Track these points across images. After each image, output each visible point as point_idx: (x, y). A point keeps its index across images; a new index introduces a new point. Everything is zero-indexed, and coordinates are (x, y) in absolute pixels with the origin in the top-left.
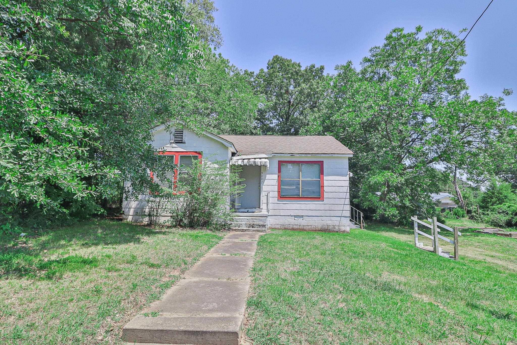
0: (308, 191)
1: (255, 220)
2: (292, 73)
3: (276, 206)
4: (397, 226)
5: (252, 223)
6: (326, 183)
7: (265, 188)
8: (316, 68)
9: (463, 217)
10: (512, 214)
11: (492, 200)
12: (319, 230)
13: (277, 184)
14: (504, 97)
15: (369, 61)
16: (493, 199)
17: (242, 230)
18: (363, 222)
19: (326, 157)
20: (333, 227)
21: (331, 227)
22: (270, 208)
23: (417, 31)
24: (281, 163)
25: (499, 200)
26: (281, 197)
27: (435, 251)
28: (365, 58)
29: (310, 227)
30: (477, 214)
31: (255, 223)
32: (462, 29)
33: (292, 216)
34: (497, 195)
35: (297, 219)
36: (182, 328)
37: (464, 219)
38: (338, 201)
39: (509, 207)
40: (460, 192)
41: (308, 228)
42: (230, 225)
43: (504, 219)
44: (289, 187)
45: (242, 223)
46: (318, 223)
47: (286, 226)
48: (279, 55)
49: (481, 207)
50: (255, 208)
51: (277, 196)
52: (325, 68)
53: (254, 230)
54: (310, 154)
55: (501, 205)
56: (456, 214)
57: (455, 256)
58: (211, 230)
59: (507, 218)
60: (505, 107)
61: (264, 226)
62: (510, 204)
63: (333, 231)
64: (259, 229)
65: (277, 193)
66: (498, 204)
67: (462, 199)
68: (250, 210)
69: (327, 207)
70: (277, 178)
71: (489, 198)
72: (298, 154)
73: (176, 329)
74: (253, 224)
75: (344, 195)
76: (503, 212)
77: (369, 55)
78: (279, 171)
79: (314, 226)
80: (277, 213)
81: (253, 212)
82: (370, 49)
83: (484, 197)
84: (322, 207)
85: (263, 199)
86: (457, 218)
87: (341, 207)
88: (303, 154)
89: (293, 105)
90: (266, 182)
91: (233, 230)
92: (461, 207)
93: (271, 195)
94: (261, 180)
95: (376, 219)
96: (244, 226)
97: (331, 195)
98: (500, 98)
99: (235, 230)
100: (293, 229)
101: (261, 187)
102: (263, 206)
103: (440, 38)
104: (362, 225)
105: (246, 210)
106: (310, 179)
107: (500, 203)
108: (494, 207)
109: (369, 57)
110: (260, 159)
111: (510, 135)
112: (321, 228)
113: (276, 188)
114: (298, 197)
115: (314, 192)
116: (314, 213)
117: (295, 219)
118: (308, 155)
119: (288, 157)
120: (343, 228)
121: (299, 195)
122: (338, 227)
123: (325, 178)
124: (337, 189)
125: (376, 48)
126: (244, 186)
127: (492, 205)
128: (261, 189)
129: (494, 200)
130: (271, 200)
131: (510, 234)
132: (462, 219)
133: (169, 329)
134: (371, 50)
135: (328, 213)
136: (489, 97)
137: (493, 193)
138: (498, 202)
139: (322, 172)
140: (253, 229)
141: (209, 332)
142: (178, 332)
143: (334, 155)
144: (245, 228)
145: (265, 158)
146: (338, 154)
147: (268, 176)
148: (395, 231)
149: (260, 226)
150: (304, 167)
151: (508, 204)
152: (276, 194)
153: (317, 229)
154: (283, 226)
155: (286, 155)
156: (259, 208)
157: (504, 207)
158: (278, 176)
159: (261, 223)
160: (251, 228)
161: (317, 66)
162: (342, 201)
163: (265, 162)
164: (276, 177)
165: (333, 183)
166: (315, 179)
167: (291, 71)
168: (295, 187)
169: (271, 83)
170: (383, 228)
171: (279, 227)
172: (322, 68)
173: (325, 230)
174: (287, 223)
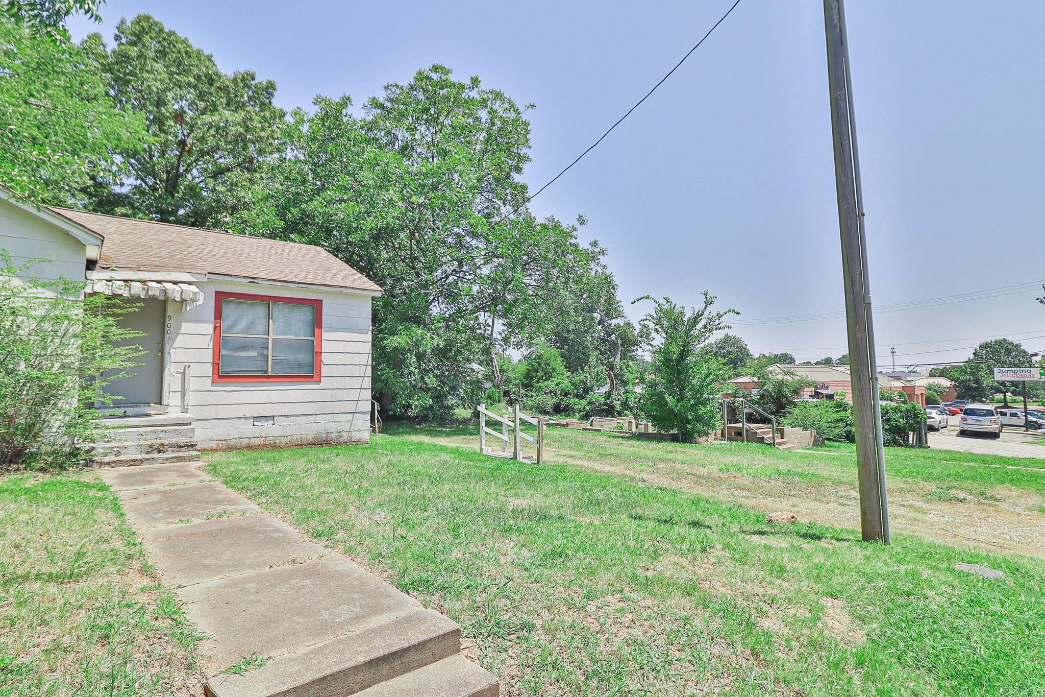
0: (288, 362)
1: (161, 435)
2: (198, 78)
3: (208, 398)
4: (419, 423)
5: (159, 442)
6: (325, 347)
7: (175, 354)
8: (256, 81)
9: (499, 402)
10: (561, 394)
11: (538, 374)
12: (309, 444)
13: (211, 346)
14: (578, 226)
15: (382, 107)
16: (539, 372)
17: (134, 463)
18: (379, 421)
19: (329, 293)
20: (337, 434)
21: (333, 435)
22: (190, 404)
23: (473, 83)
24: (221, 298)
25: (545, 374)
26: (220, 377)
27: (515, 457)
28: (374, 98)
29: (288, 439)
30: (519, 396)
31: (166, 442)
32: (528, 104)
33: (246, 418)
34: (544, 366)
35: (259, 424)
36: (361, 659)
37: (501, 404)
38: (348, 383)
39: (557, 384)
40: (496, 363)
41: (284, 440)
42: (87, 452)
43: (550, 401)
44: (242, 354)
45: (126, 444)
46: (307, 429)
47: (233, 442)
48: (156, 18)
49: (525, 386)
50: (148, 404)
51: (210, 374)
52: (278, 86)
53: (167, 459)
54: (295, 283)
55: (549, 382)
56: (490, 398)
57: (538, 461)
58: (43, 470)
59: (555, 400)
60: (578, 241)
61: (192, 446)
62: (559, 381)
63: (339, 443)
64: (181, 454)
65: (210, 367)
66: (544, 381)
67: (499, 374)
68: (130, 411)
69: (327, 395)
70: (211, 332)
71: (534, 372)
72: (268, 280)
73: (351, 664)
74: (162, 444)
75: (360, 371)
76: (551, 392)
77: (382, 97)
78: (218, 315)
79: (299, 437)
80: (209, 412)
81: (148, 415)
82: (385, 84)
83: (528, 370)
84: (317, 396)
85: (171, 381)
86: (492, 404)
87: (354, 395)
88: (280, 281)
89: (190, 152)
90: (179, 341)
91: (101, 464)
92: (497, 386)
93: (194, 370)
94: (167, 336)
95: (395, 413)
96: (134, 451)
97: (336, 371)
98: (573, 226)
99: (109, 464)
100: (249, 447)
101: (166, 352)
102: (171, 398)
103: (497, 105)
104: (377, 425)
105: (119, 411)
106: (293, 337)
107: (547, 380)
108: (540, 384)
109: (381, 100)
110: (175, 283)
111: (577, 281)
112: (313, 439)
113: (209, 356)
114: (263, 377)
115: (299, 365)
116: (300, 409)
117: (256, 424)
118: (291, 285)
119: (242, 284)
120: (356, 436)
121: (266, 372)
122: (347, 433)
123: (325, 335)
124: (348, 359)
125: (397, 86)
126: (137, 350)
127: (538, 382)
128: (167, 357)
129: (541, 374)
130: (192, 384)
131: (567, 424)
132: (498, 405)
133: (335, 669)
134: (386, 88)
135: (329, 407)
136: (556, 220)
137: (539, 364)
138: (544, 378)
139: (317, 322)
140: (162, 455)
141: (414, 646)
142: (356, 669)
143: (345, 290)
144: (139, 457)
145: (190, 283)
146: (353, 288)
147: (186, 327)
148: (422, 432)
149: (181, 447)
150: (279, 311)
151: (556, 381)
152: (208, 369)
153: (304, 442)
154: (223, 442)
155: (239, 280)
156: (160, 403)
157: (551, 384)
158: (215, 328)
159: (182, 440)
160: (155, 455)
161: (261, 79)
162: (357, 383)
163: (195, 293)
164: (209, 328)
165: (341, 347)
166: (303, 338)
167: (195, 71)
168: (255, 354)
169: (130, 81)
170: (401, 430)
171: (214, 445)
172: (270, 88)
173: (322, 442)
174: (234, 434)
